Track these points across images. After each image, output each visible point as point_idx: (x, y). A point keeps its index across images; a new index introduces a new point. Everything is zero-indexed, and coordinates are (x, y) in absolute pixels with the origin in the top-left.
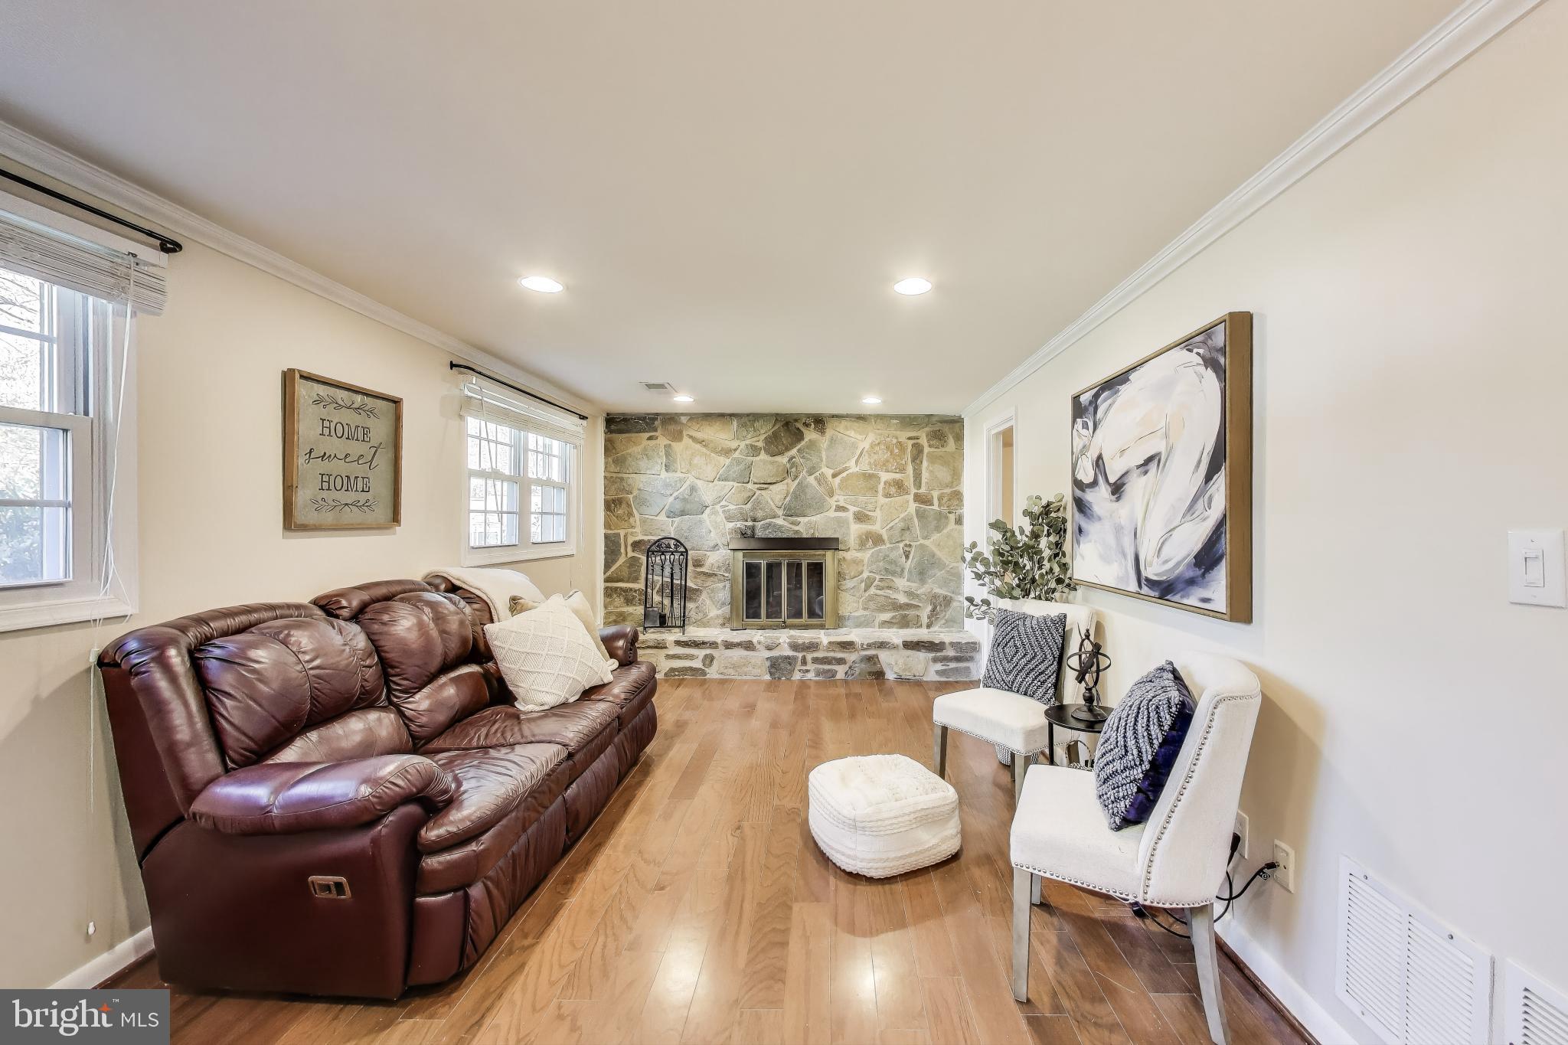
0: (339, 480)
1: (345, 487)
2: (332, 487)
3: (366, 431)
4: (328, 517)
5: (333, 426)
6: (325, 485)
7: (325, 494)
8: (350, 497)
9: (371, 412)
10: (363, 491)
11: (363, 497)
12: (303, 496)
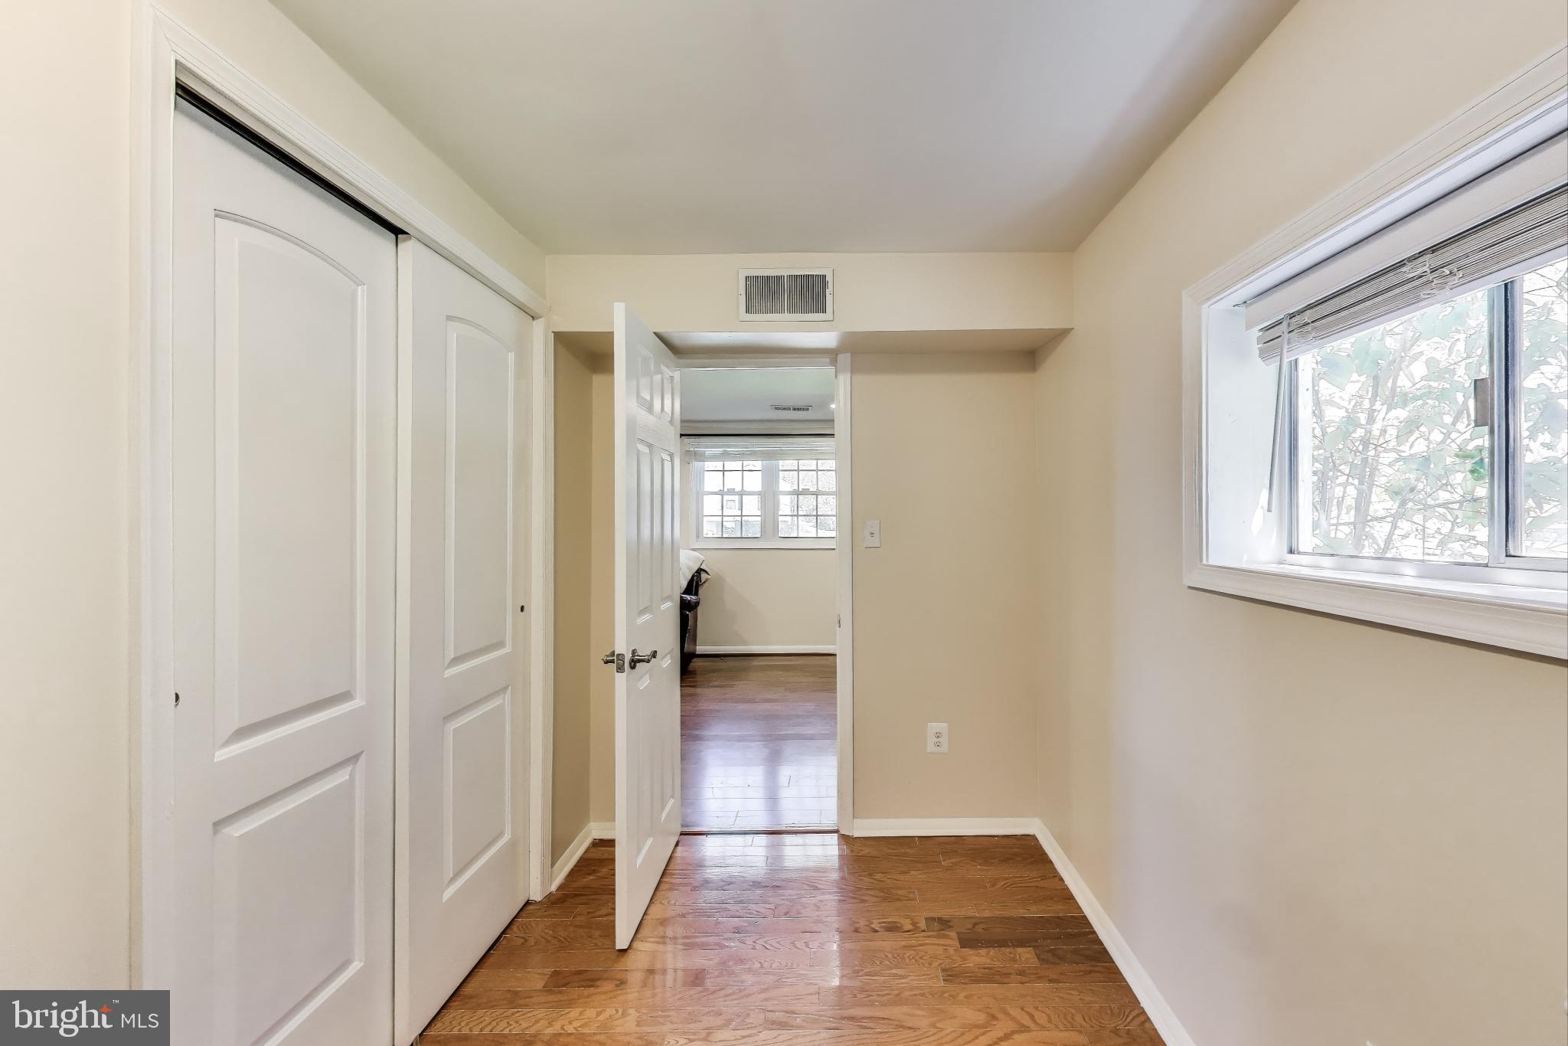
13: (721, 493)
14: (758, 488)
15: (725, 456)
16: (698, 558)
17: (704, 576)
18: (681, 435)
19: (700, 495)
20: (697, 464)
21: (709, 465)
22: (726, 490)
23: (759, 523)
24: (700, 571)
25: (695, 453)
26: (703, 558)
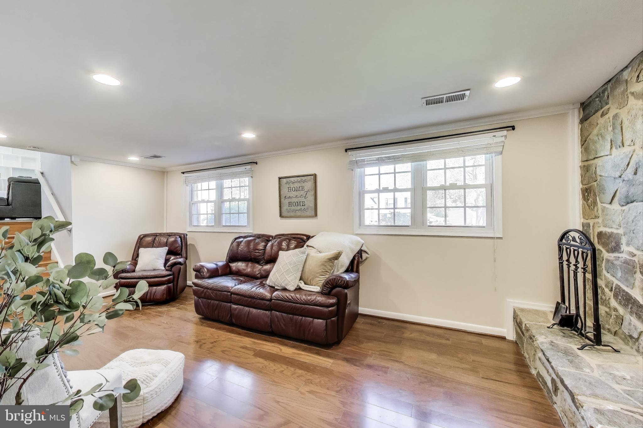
0: (294, 203)
1: (296, 205)
2: (292, 205)
3: (303, 187)
4: (292, 214)
5: (291, 188)
6: (290, 205)
7: (290, 207)
8: (299, 208)
9: (304, 181)
10: (303, 206)
11: (303, 208)
12: (285, 208)
13: (378, 191)
14: (409, 185)
15: (381, 161)
16: (359, 242)
17: (364, 256)
18: (346, 150)
19: (361, 194)
20: (358, 171)
21: (369, 170)
22: (381, 189)
23: (409, 215)
24: (360, 252)
25: (356, 162)
26: (363, 241)
